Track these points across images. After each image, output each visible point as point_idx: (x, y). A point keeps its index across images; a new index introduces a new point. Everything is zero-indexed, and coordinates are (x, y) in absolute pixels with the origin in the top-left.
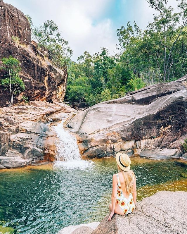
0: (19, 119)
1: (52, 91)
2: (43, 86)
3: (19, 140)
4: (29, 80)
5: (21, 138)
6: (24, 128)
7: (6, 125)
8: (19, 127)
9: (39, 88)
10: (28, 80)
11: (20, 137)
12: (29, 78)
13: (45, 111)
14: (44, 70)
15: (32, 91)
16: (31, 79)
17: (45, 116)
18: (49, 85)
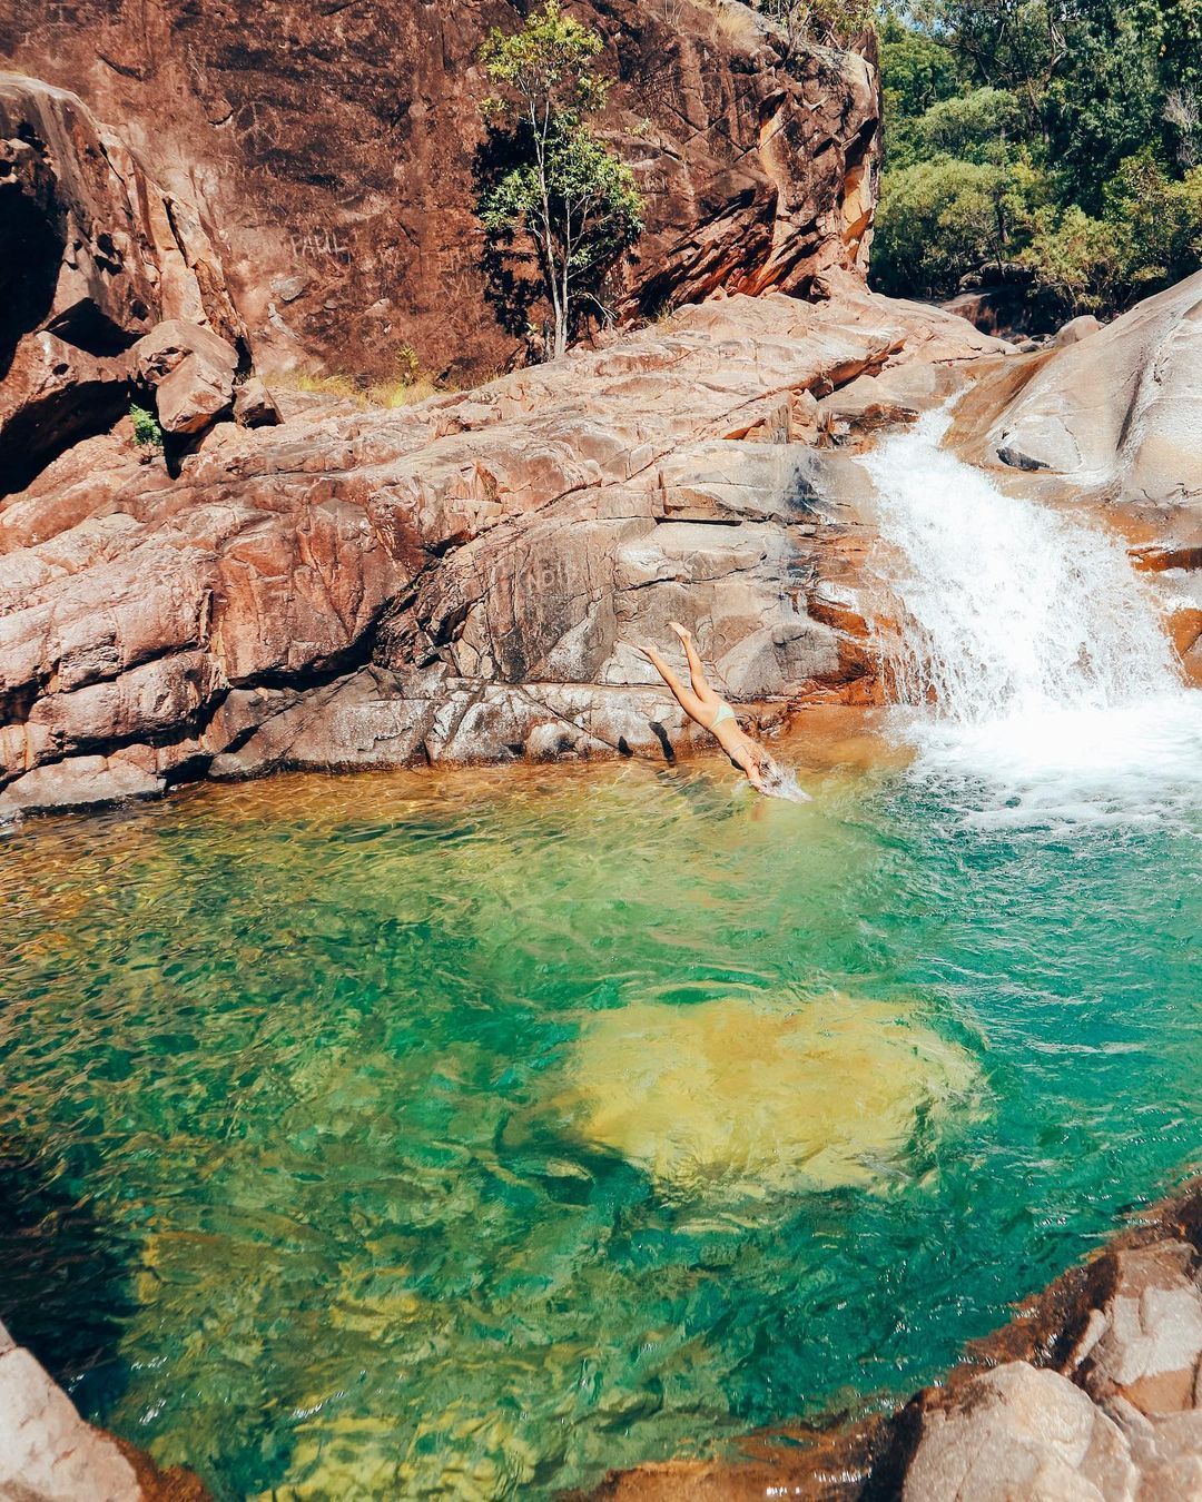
0: (649, 432)
1: (818, 216)
2: (759, 183)
3: (682, 572)
4: (654, 156)
5: (696, 561)
6: (703, 488)
7: (585, 472)
8: (661, 486)
9: (731, 201)
10: (650, 162)
11: (688, 550)
12: (657, 144)
13: (800, 360)
14: (752, 71)
15: (682, 228)
16: (670, 148)
17: (808, 397)
18: (796, 174)
